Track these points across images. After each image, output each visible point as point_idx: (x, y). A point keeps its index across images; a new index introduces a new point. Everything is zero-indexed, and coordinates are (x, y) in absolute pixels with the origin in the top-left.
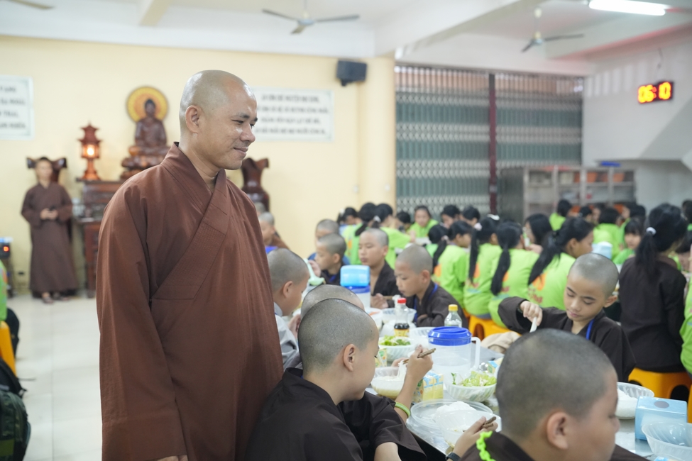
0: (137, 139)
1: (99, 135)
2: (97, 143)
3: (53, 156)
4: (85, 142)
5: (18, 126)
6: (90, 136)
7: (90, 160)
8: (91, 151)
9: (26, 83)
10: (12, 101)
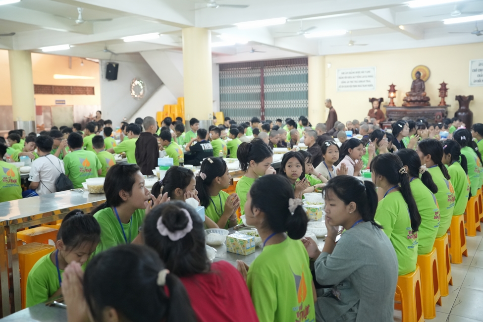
0: (412, 89)
1: (396, 88)
2: (394, 91)
3: (378, 97)
4: (390, 91)
5: (371, 85)
6: (392, 89)
7: (392, 98)
8: (392, 95)
9: (374, 69)
10: (369, 76)
